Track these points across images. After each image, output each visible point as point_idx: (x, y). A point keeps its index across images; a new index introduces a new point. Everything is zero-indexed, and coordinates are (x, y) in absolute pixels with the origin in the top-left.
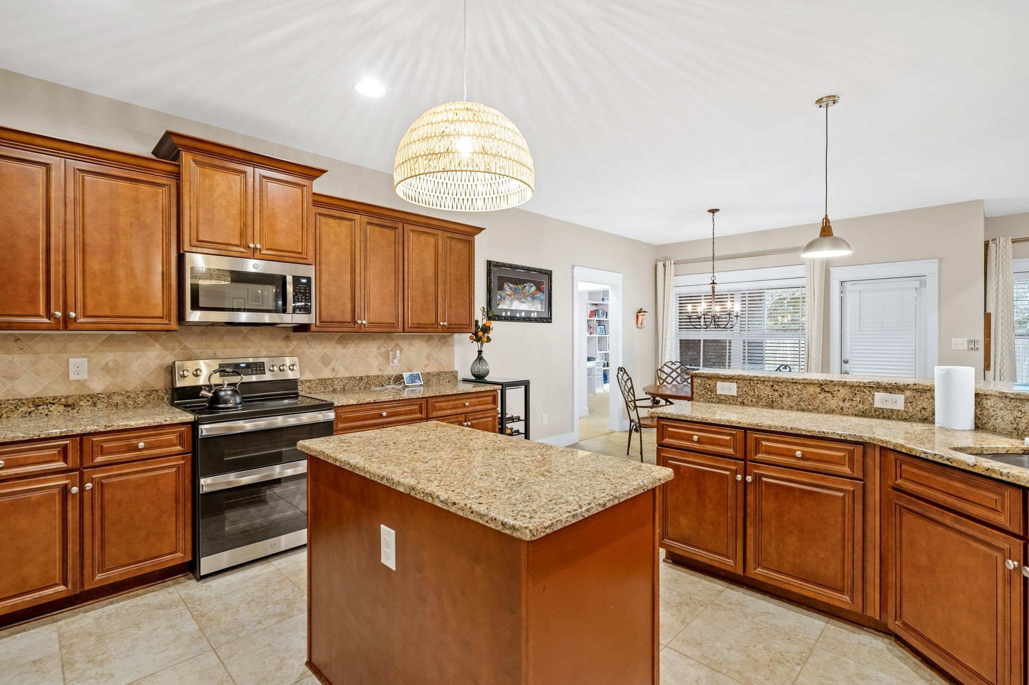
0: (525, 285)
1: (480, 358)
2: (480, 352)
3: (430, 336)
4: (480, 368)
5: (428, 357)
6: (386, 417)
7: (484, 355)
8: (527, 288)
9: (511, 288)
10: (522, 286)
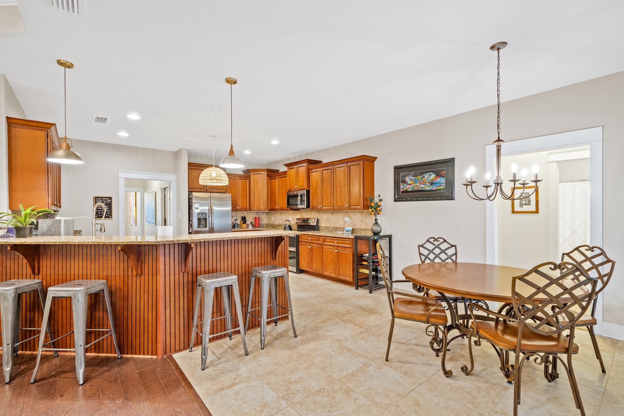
0: (424, 175)
1: (376, 223)
2: (376, 220)
3: (362, 211)
4: (377, 229)
5: (362, 221)
6: (310, 240)
7: (379, 222)
8: (426, 177)
9: (411, 180)
10: (422, 176)
